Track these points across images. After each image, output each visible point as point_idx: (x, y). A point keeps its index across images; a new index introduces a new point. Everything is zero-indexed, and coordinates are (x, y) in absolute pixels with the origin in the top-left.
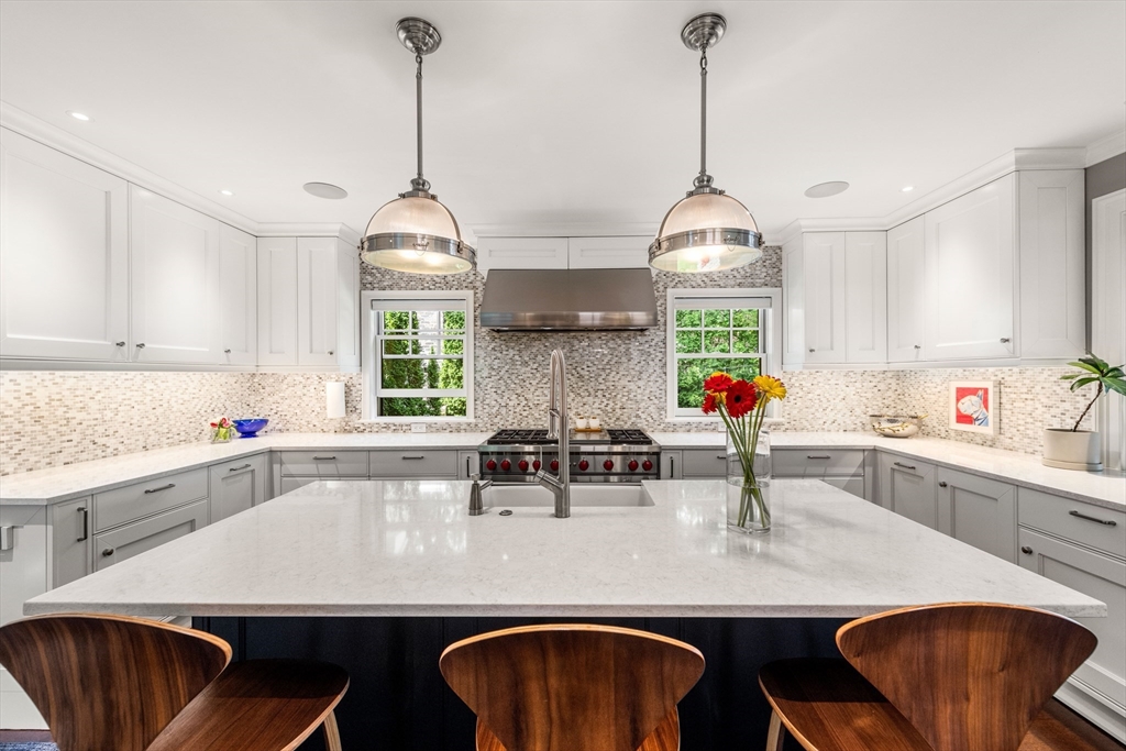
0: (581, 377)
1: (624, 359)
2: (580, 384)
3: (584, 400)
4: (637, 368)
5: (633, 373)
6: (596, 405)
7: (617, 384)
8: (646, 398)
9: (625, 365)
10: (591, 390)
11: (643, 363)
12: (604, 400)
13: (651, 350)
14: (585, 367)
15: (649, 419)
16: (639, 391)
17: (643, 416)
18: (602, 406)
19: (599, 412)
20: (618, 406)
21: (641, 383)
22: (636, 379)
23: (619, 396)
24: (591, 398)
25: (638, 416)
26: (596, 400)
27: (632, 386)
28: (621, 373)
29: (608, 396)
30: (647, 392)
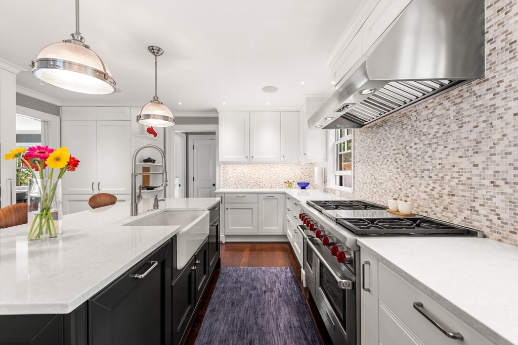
0: (410, 155)
1: (454, 127)
2: (409, 163)
3: (412, 181)
4: (473, 136)
5: (466, 144)
6: (422, 188)
7: (444, 161)
8: (487, 182)
9: (455, 135)
10: (417, 170)
11: (482, 125)
12: (430, 182)
13: (498, 101)
14: (412, 145)
15: (494, 218)
16: (475, 171)
17: (482, 211)
18: (428, 190)
19: (424, 196)
20: (446, 192)
21: (478, 159)
22: (470, 153)
23: (447, 178)
24: (417, 179)
25: (472, 209)
26: (422, 182)
27: (465, 164)
28: (450, 147)
29: (434, 177)
30: (490, 172)
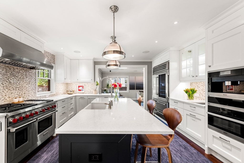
0: (10, 83)
1: (25, 77)
2: (10, 85)
3: (12, 92)
4: (29, 80)
5: (28, 82)
6: (16, 93)
7: (23, 85)
8: (31, 90)
9: (25, 79)
10: (14, 88)
11: (30, 79)
12: (19, 91)
13: (32, 75)
14: (12, 79)
15: (32, 96)
16: (29, 88)
17: (30, 96)
18: (18, 93)
19: (17, 96)
20: (23, 93)
21: (29, 85)
22: (28, 84)
23: (24, 89)
24: (14, 91)
25: (29, 96)
26: (16, 91)
27: (27, 86)
28: (24, 82)
29: (20, 90)
30: (31, 88)
